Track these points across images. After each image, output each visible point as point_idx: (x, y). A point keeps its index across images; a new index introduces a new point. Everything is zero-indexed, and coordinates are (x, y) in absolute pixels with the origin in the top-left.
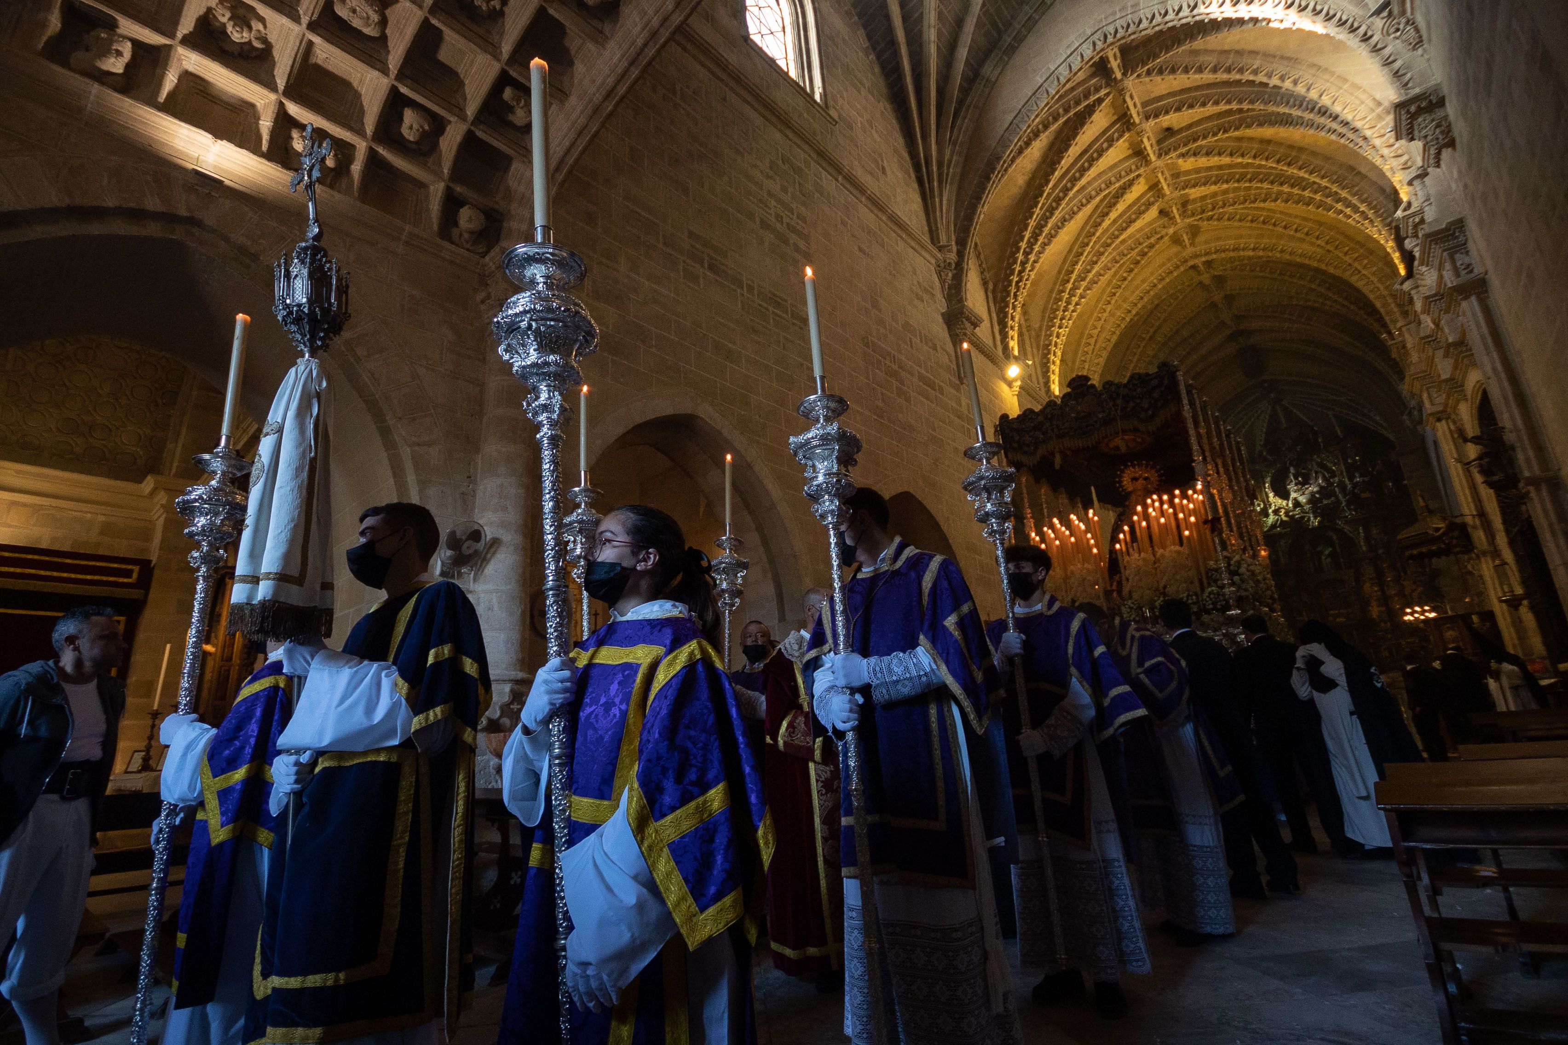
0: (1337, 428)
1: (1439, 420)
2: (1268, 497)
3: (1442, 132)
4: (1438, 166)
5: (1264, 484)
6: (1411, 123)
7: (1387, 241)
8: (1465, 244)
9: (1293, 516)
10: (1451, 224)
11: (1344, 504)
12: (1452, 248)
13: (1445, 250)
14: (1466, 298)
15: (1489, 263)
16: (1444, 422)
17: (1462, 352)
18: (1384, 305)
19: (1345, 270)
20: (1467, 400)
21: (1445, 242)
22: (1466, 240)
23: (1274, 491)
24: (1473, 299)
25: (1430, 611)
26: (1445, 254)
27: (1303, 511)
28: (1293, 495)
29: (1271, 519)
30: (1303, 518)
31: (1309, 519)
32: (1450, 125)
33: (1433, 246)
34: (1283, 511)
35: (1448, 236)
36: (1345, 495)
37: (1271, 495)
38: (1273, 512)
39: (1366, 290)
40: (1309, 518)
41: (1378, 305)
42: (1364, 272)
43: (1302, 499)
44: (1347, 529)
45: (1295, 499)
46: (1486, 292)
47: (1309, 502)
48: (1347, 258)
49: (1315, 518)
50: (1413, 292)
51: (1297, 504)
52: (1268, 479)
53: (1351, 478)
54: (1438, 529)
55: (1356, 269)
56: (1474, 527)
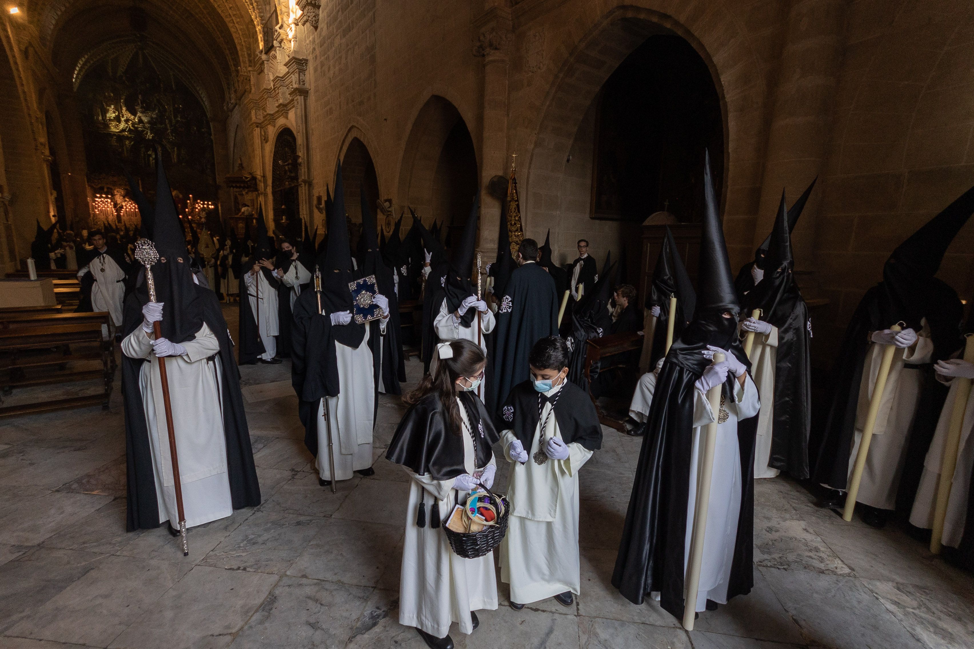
0: (173, 83)
1: (257, 127)
2: (122, 109)
3: (315, 21)
4: (303, 25)
5: (121, 99)
6: (306, 5)
7: (258, 25)
8: (305, 71)
9: (137, 128)
10: (304, 59)
11: (169, 131)
12: (301, 69)
13: (298, 69)
14: (300, 95)
15: (312, 87)
16: (259, 129)
17: (284, 110)
18: (242, 50)
19: (226, 16)
20: (274, 126)
21: (299, 65)
22: (306, 70)
23: (126, 106)
24: (303, 97)
25: (211, 205)
26: (297, 70)
27: (144, 127)
28: (139, 114)
29: (122, 125)
30: (143, 131)
31: (147, 134)
32: (318, 20)
33: (294, 64)
34: (131, 122)
35: (301, 63)
36: (171, 126)
37: (124, 109)
38: (125, 121)
39: (234, 36)
40: (147, 132)
41: (238, 48)
42: (237, 25)
43: (145, 119)
44: (168, 146)
45: (140, 117)
46: (307, 97)
47: (149, 122)
48: (230, 11)
49: (151, 134)
50: (265, 62)
51: (141, 121)
52: (124, 97)
53: (176, 117)
54: (247, 178)
55: (232, 20)
56: (260, 181)
